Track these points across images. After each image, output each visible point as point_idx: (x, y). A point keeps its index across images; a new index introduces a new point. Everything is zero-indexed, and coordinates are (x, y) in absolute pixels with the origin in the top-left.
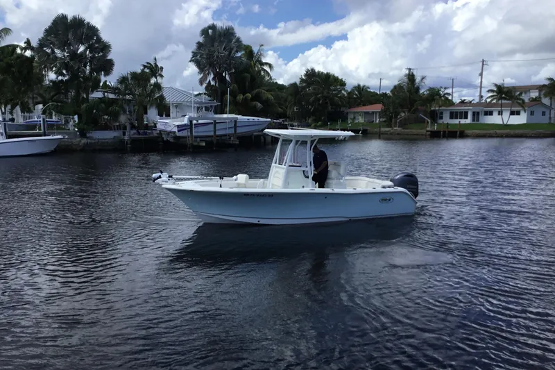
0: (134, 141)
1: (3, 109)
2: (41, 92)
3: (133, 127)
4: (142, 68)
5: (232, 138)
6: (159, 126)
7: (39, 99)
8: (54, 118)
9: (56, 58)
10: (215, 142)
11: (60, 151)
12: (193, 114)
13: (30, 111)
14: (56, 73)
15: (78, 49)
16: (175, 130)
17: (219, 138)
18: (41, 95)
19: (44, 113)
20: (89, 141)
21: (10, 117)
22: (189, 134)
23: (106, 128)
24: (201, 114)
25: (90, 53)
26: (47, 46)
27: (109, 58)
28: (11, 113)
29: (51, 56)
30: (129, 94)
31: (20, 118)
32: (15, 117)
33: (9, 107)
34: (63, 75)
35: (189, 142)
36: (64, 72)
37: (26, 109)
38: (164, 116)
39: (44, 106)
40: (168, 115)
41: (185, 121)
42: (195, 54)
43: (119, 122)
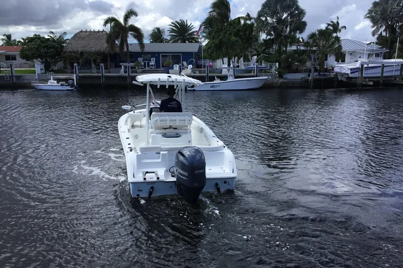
0: (315, 80)
1: (233, 59)
2: (257, 47)
3: (316, 70)
4: (326, 25)
5: (398, 79)
6: (336, 70)
7: (255, 52)
8: (263, 65)
9: (268, 23)
10: (381, 82)
11: (266, 87)
12: (364, 59)
13: (248, 61)
14: (266, 34)
15: (283, 16)
16: (349, 72)
17: (385, 79)
18: (256, 50)
19: (257, 62)
20: (284, 81)
21: (237, 64)
22: (360, 75)
23: (297, 71)
24: (371, 59)
25: (291, 18)
26: (263, 16)
27: (303, 20)
28: (238, 62)
29: (265, 23)
30: (315, 46)
31: (242, 65)
32: (239, 65)
33: (236, 58)
34: (271, 35)
35: (359, 81)
36: (272, 33)
37: (247, 59)
38: (340, 61)
39: (258, 57)
40: (343, 61)
41: (358, 65)
42: (370, 12)
43: (306, 67)
